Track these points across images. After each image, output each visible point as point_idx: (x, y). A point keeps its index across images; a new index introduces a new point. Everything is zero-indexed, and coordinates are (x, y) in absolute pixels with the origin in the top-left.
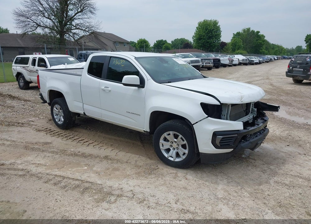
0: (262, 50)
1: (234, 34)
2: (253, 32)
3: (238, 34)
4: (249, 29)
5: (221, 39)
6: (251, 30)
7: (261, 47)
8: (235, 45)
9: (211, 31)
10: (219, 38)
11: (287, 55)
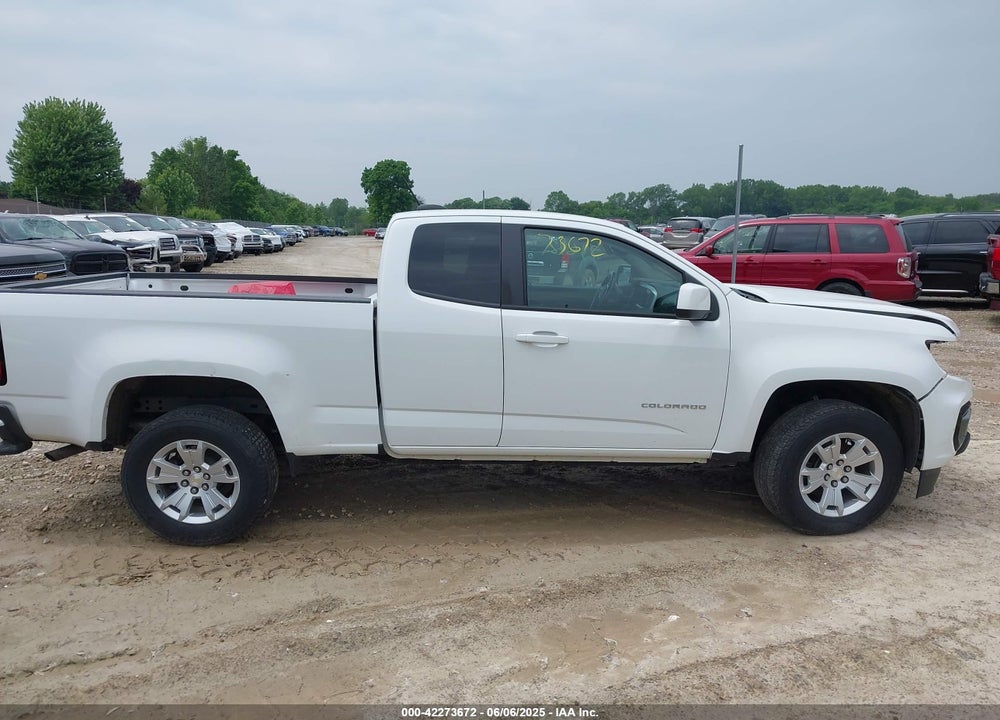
0: (252, 207)
1: (154, 154)
2: (217, 150)
3: (170, 155)
4: (202, 142)
5: (121, 167)
6: (210, 144)
7: (249, 198)
8: (173, 192)
9: (82, 139)
10: (117, 167)
11: (327, 224)
